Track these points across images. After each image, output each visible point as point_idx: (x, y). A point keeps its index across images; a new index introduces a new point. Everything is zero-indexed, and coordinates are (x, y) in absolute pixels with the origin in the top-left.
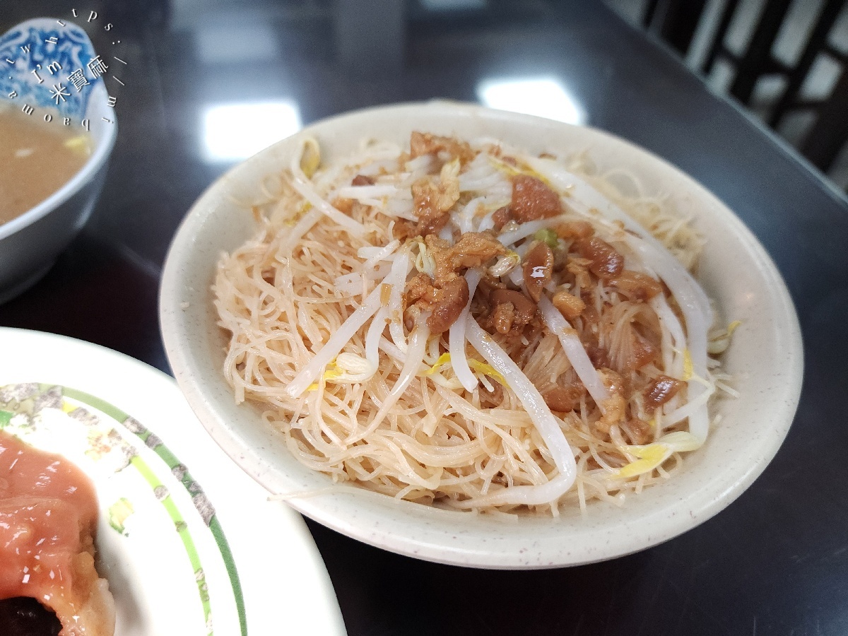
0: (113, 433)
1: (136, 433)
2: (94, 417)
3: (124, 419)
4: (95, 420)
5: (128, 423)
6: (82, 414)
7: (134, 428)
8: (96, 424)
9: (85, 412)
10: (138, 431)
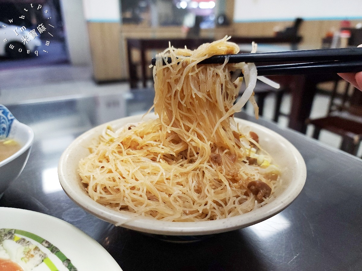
0: (36, 248)
1: (47, 247)
2: (28, 242)
3: (41, 241)
4: (28, 243)
5: (44, 243)
6: (23, 240)
7: (47, 245)
8: (28, 245)
9: (24, 240)
10: (48, 246)
